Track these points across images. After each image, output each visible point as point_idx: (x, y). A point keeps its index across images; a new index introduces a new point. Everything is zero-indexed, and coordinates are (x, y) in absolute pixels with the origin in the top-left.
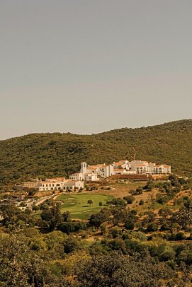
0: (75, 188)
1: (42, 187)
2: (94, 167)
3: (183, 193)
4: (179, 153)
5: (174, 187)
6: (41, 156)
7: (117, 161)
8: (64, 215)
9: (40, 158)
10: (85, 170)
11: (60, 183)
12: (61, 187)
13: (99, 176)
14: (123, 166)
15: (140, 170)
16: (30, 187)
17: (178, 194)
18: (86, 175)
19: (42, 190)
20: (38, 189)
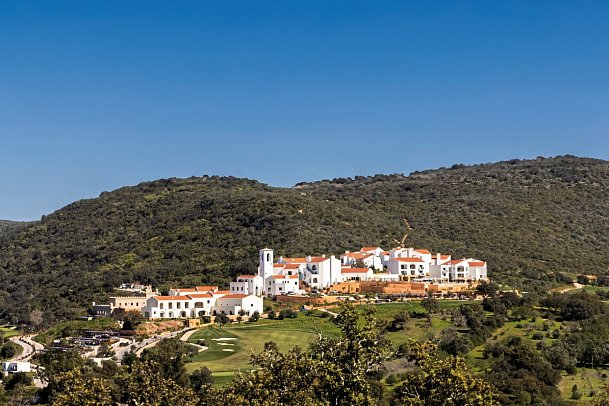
0: (242, 313)
1: (158, 310)
2: (293, 261)
3: (509, 330)
4: (518, 234)
5: (489, 314)
6: (174, 236)
7: (355, 248)
8: (194, 378)
9: (171, 241)
10: (269, 268)
11: (204, 300)
12: (207, 309)
13: (304, 284)
14: (368, 262)
15: (408, 271)
16: (128, 308)
17: (499, 330)
18: (271, 281)
19: (158, 316)
20: (148, 314)
